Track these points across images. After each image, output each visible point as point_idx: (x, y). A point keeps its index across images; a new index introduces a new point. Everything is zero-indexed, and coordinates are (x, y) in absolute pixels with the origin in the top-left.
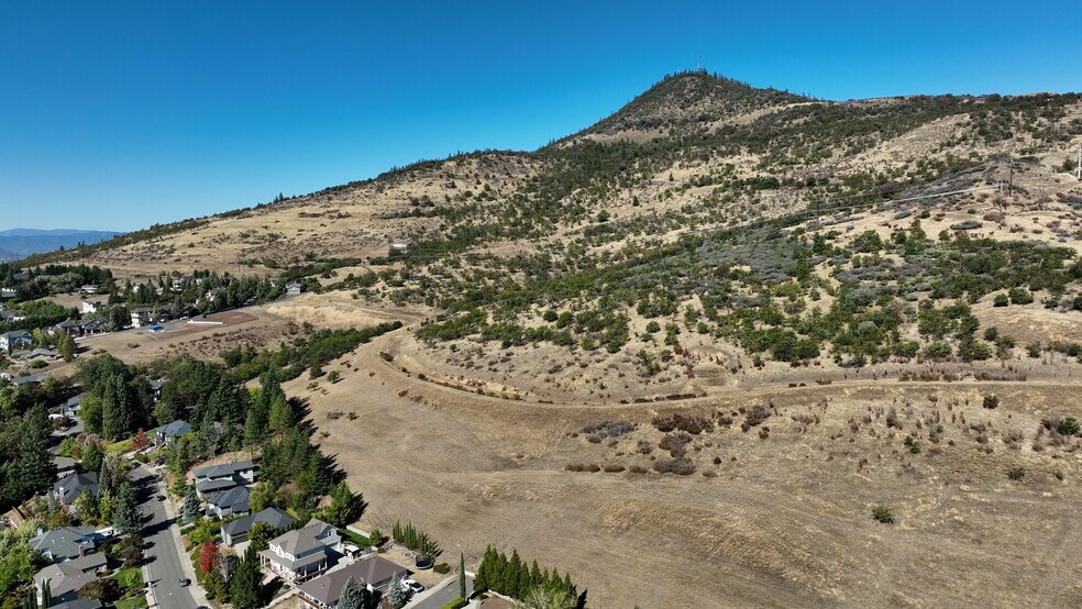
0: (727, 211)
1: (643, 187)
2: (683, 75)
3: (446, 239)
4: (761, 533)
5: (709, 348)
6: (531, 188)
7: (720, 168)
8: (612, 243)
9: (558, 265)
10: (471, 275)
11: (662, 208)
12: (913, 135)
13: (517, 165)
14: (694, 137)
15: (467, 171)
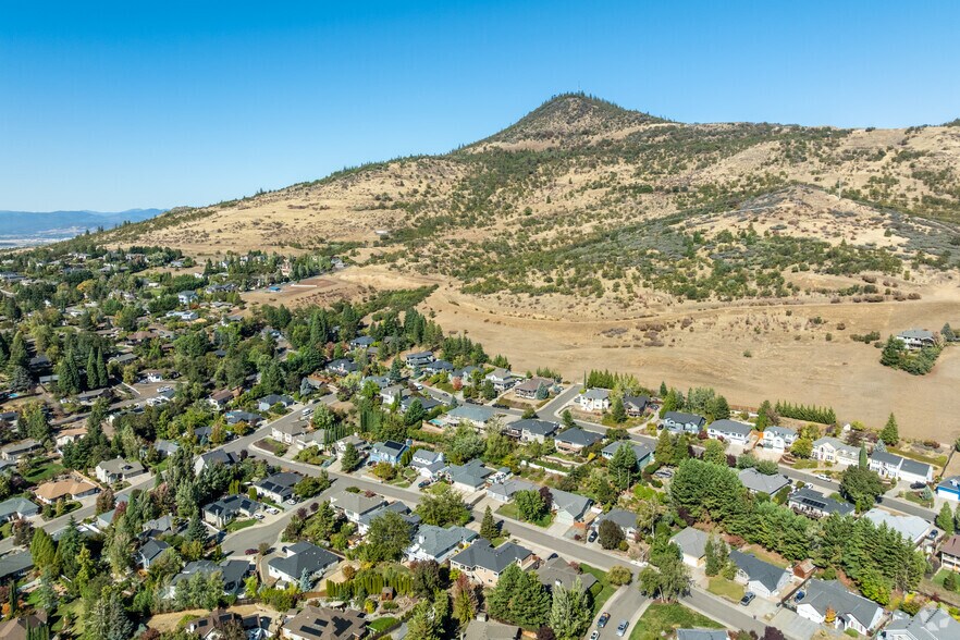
0: (620, 209)
1: (550, 188)
2: (567, 96)
3: (414, 227)
4: (700, 362)
5: (651, 294)
6: (464, 188)
7: (607, 175)
11: (570, 205)
12: (742, 155)
13: (446, 168)
14: (579, 147)
15: (409, 173)
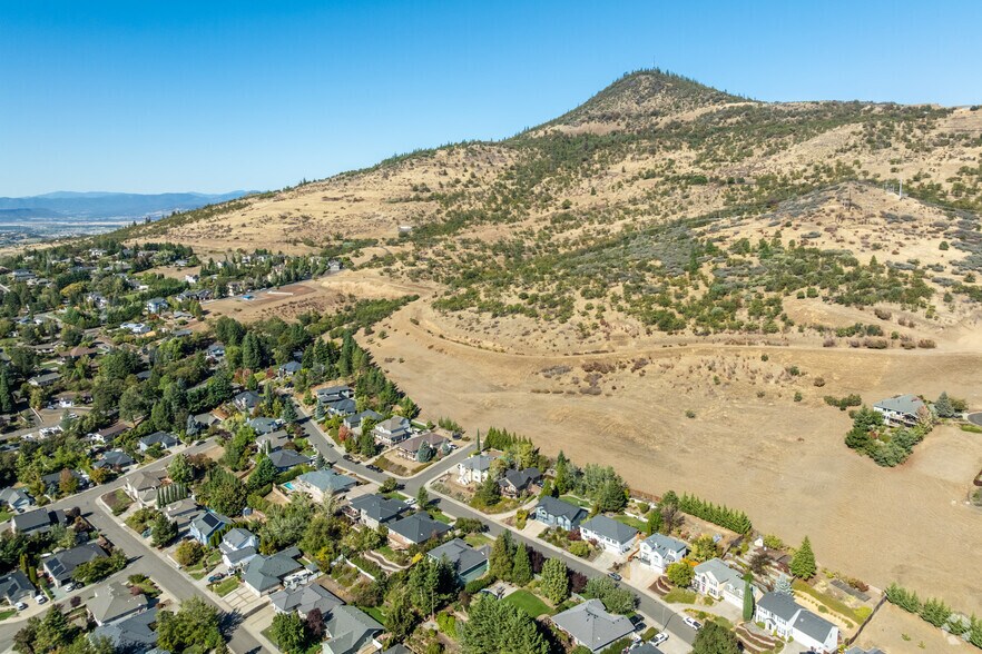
0: (662, 204)
1: (600, 177)
2: (640, 73)
3: (442, 222)
4: (628, 422)
5: (622, 321)
6: (509, 177)
7: (663, 163)
8: (571, 231)
9: (530, 249)
10: (465, 257)
11: (613, 197)
12: (816, 140)
13: (497, 155)
14: (646, 130)
15: (456, 160)
